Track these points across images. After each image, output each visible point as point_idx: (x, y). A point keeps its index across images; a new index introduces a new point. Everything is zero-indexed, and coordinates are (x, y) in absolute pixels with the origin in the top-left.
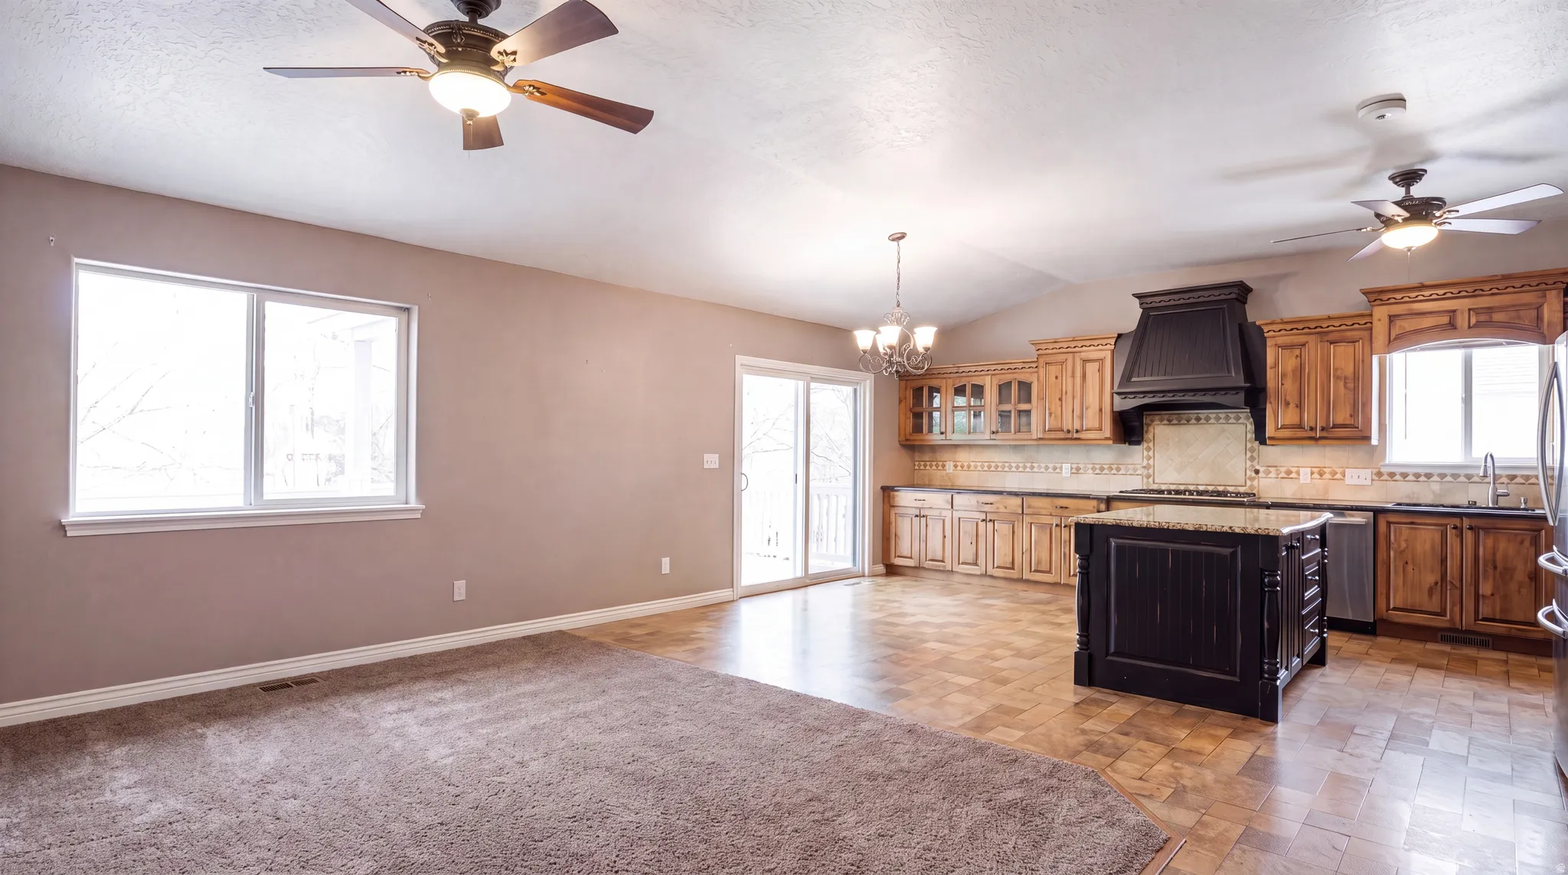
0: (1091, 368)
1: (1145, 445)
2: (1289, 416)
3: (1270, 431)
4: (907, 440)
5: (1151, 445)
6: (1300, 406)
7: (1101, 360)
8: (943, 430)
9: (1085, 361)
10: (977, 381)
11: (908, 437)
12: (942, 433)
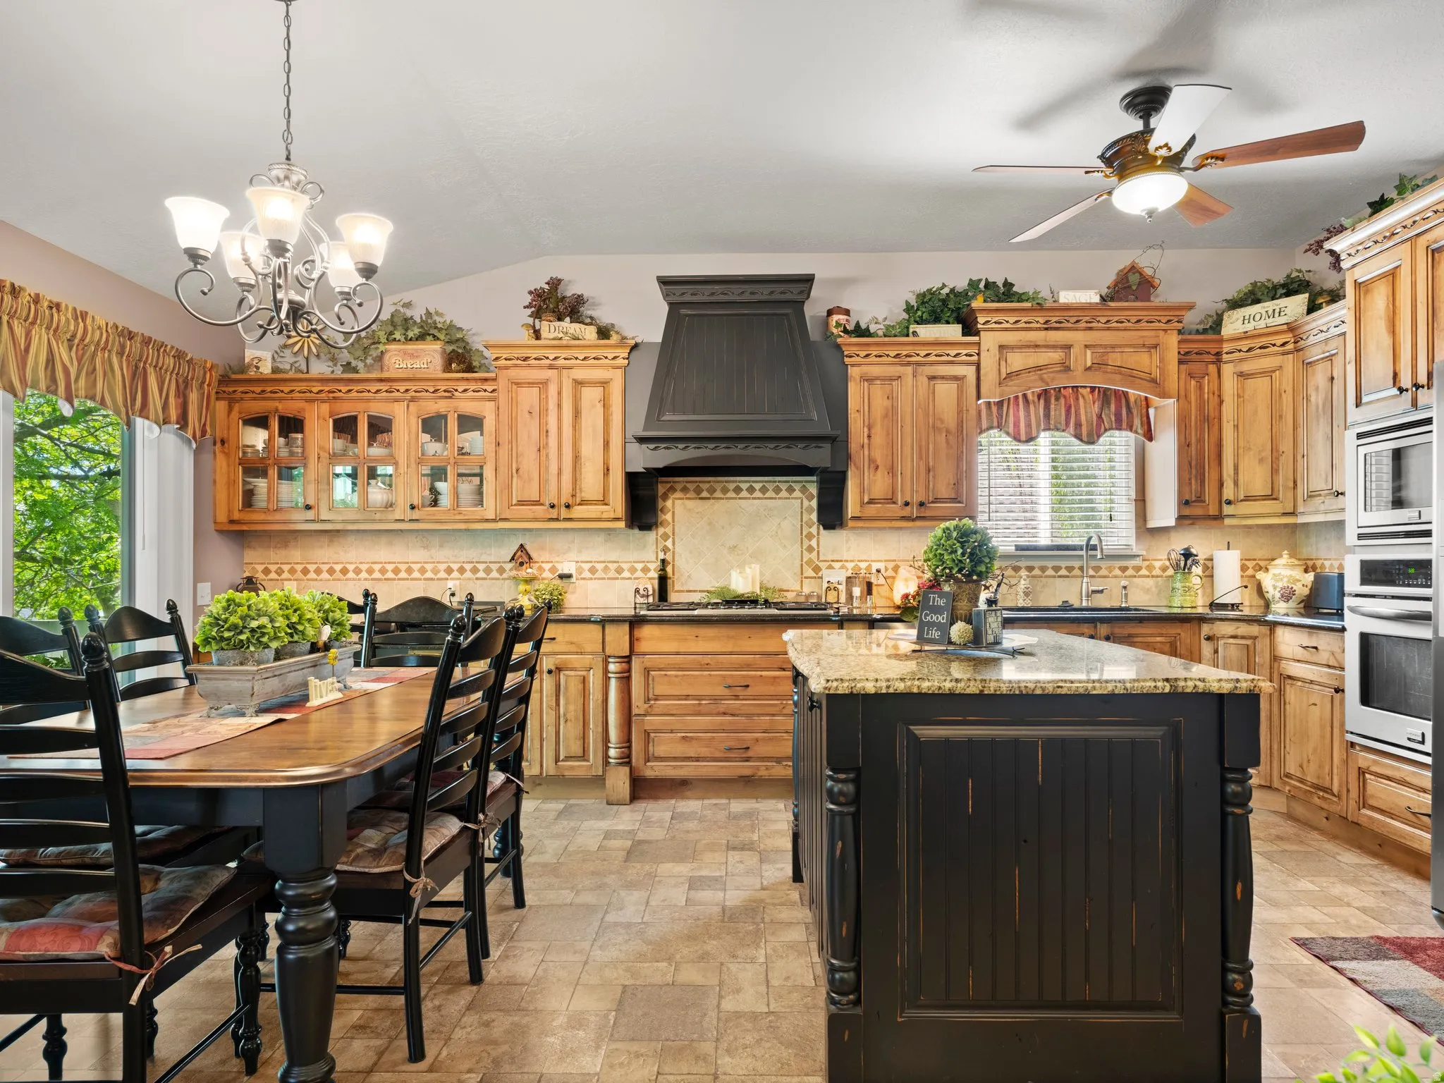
0: (591, 396)
1: (661, 530)
2: (879, 485)
3: (852, 505)
4: (232, 522)
5: (669, 530)
6: (892, 471)
7: (604, 384)
8: (311, 502)
9: (578, 384)
10: (379, 409)
11: (236, 516)
12: (308, 507)
